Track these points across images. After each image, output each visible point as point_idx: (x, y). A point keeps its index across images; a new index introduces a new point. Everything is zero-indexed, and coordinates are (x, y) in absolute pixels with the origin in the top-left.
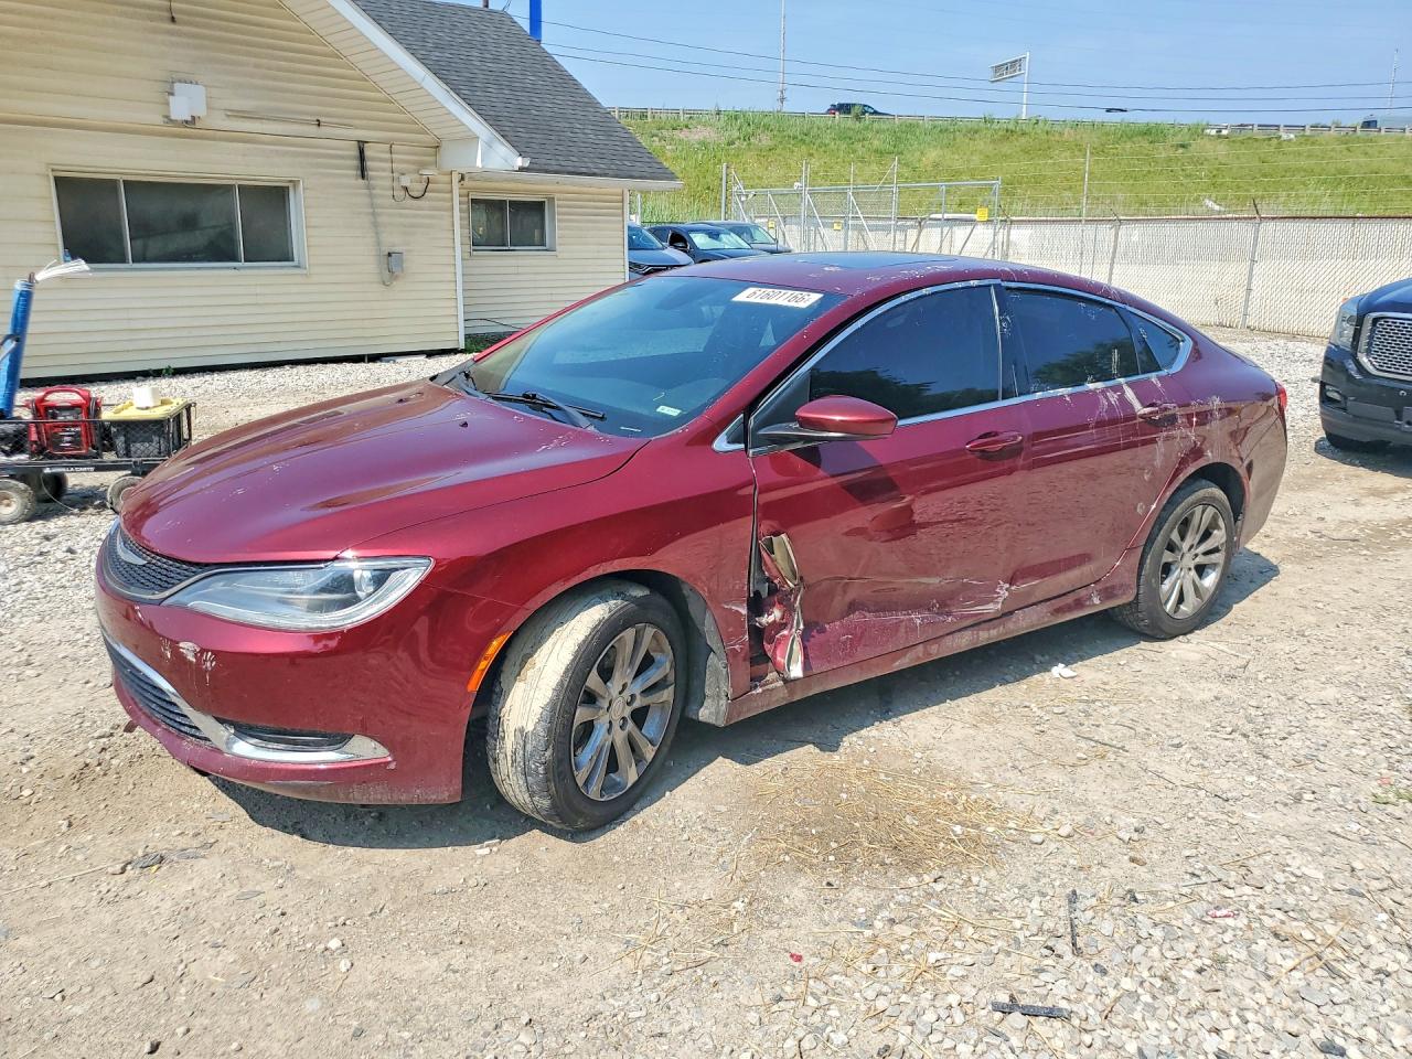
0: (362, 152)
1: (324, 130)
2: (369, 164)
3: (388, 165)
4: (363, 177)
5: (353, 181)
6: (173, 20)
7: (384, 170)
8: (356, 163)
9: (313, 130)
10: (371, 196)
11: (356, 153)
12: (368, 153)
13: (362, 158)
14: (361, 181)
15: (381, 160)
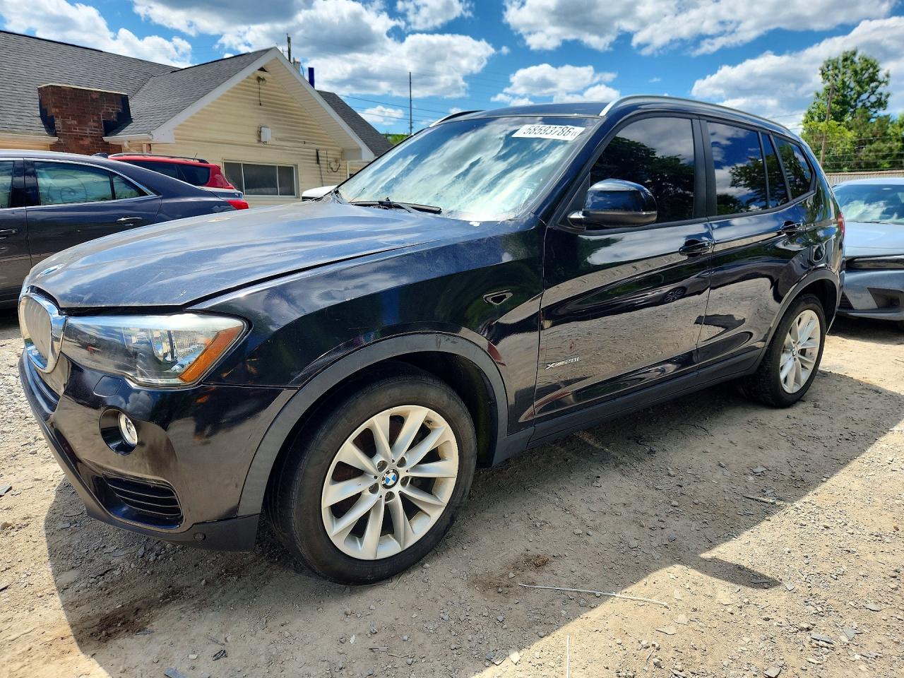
0: (317, 153)
1: (306, 145)
2: (320, 158)
3: (326, 159)
4: (318, 163)
5: (314, 165)
6: (261, 104)
7: (324, 161)
8: (315, 158)
9: (302, 145)
10: (321, 171)
11: (316, 154)
12: (320, 154)
13: (318, 156)
14: (317, 165)
15: (324, 157)
